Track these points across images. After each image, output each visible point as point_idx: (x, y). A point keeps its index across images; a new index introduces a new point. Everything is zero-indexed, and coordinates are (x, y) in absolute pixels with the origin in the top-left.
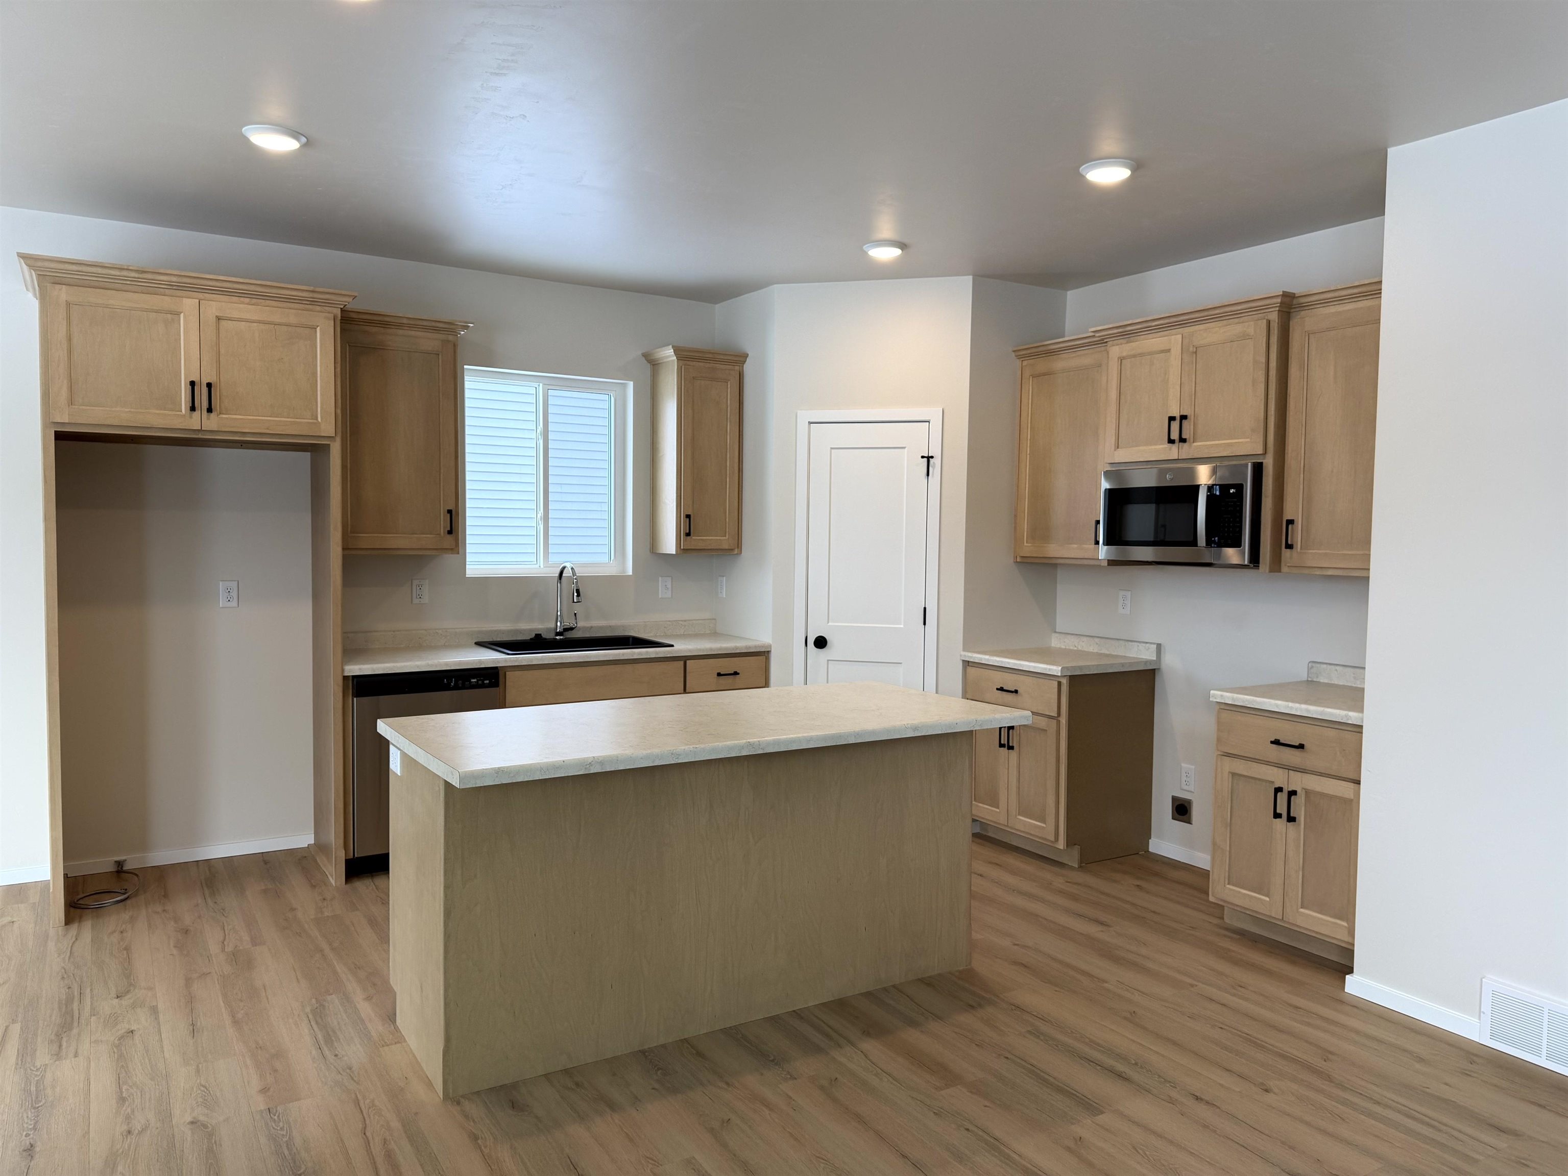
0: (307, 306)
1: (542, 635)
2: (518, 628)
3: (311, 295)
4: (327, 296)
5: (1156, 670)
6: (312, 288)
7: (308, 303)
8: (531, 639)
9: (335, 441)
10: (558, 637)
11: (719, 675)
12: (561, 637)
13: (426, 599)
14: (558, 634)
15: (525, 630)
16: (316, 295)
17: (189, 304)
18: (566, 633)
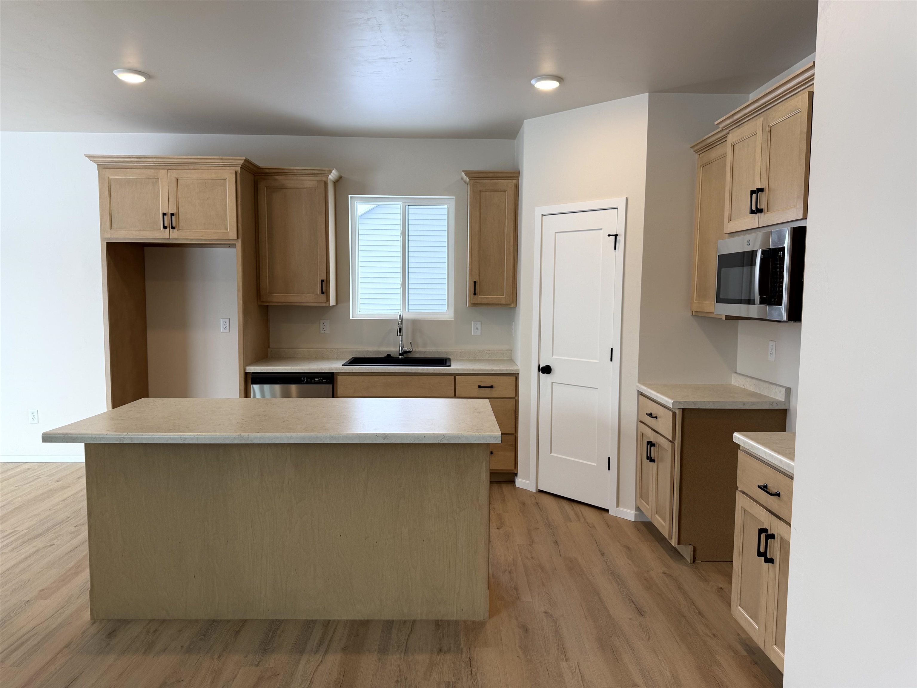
0: (222, 168)
1: (391, 355)
2: (379, 350)
3: (221, 161)
4: (230, 161)
5: (787, 410)
6: (221, 157)
7: (222, 166)
8: (384, 357)
9: (238, 242)
10: (400, 357)
11: (480, 387)
12: (402, 357)
13: (327, 332)
14: (400, 355)
15: (383, 351)
16: (224, 161)
17: (163, 172)
18: (405, 355)
